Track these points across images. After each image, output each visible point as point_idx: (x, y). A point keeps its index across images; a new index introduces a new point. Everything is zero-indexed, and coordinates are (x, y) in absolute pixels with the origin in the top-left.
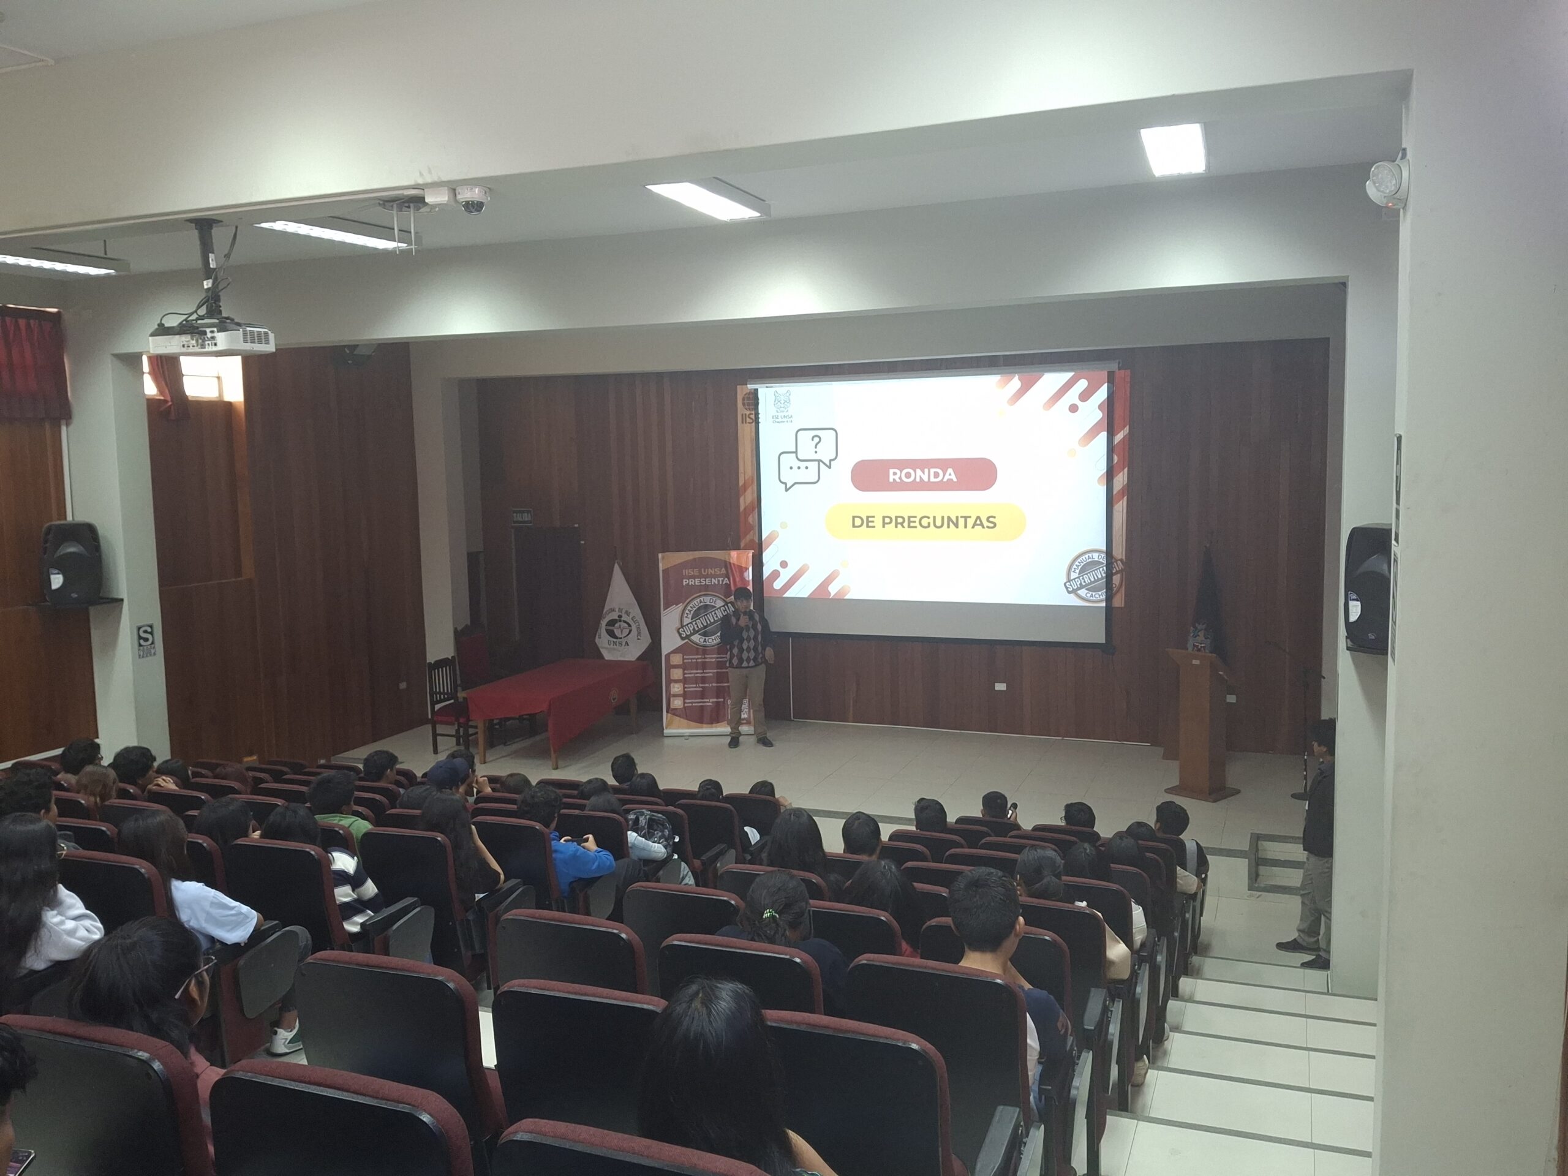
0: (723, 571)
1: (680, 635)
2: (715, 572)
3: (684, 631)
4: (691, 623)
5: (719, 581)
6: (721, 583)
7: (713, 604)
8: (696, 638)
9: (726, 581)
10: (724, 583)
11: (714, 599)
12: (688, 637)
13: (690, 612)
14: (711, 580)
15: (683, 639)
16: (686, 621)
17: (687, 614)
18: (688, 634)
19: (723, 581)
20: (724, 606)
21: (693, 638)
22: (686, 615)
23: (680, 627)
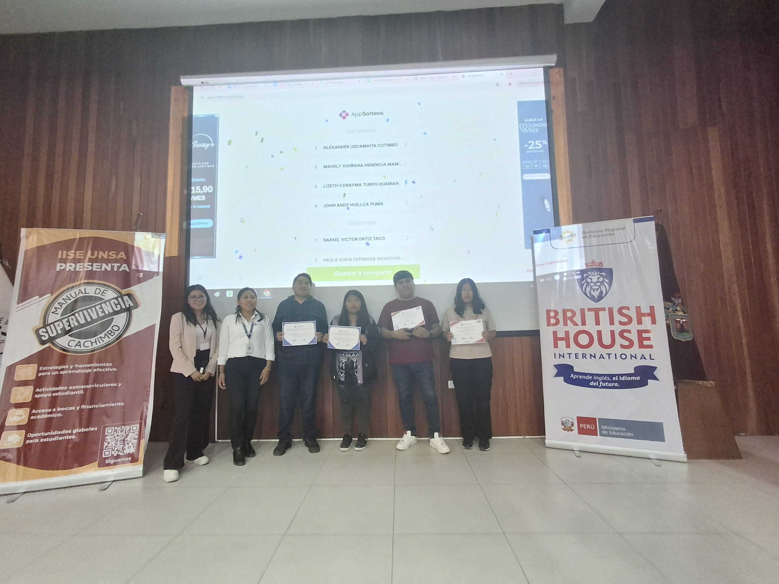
0: (122, 255)
1: (39, 336)
2: (109, 256)
3: (47, 332)
4: (61, 320)
5: (113, 267)
6: (115, 269)
7: (99, 295)
8: (63, 341)
9: (125, 267)
10: (121, 270)
11: (102, 289)
12: (51, 340)
13: (61, 306)
14: (101, 266)
15: (43, 343)
16: (52, 318)
17: (55, 308)
18: (52, 335)
19: (119, 267)
20: (116, 298)
21: (59, 341)
22: (54, 310)
23: (42, 326)
